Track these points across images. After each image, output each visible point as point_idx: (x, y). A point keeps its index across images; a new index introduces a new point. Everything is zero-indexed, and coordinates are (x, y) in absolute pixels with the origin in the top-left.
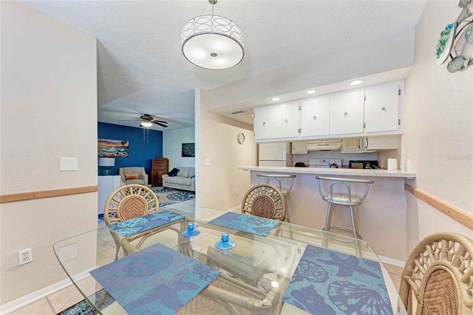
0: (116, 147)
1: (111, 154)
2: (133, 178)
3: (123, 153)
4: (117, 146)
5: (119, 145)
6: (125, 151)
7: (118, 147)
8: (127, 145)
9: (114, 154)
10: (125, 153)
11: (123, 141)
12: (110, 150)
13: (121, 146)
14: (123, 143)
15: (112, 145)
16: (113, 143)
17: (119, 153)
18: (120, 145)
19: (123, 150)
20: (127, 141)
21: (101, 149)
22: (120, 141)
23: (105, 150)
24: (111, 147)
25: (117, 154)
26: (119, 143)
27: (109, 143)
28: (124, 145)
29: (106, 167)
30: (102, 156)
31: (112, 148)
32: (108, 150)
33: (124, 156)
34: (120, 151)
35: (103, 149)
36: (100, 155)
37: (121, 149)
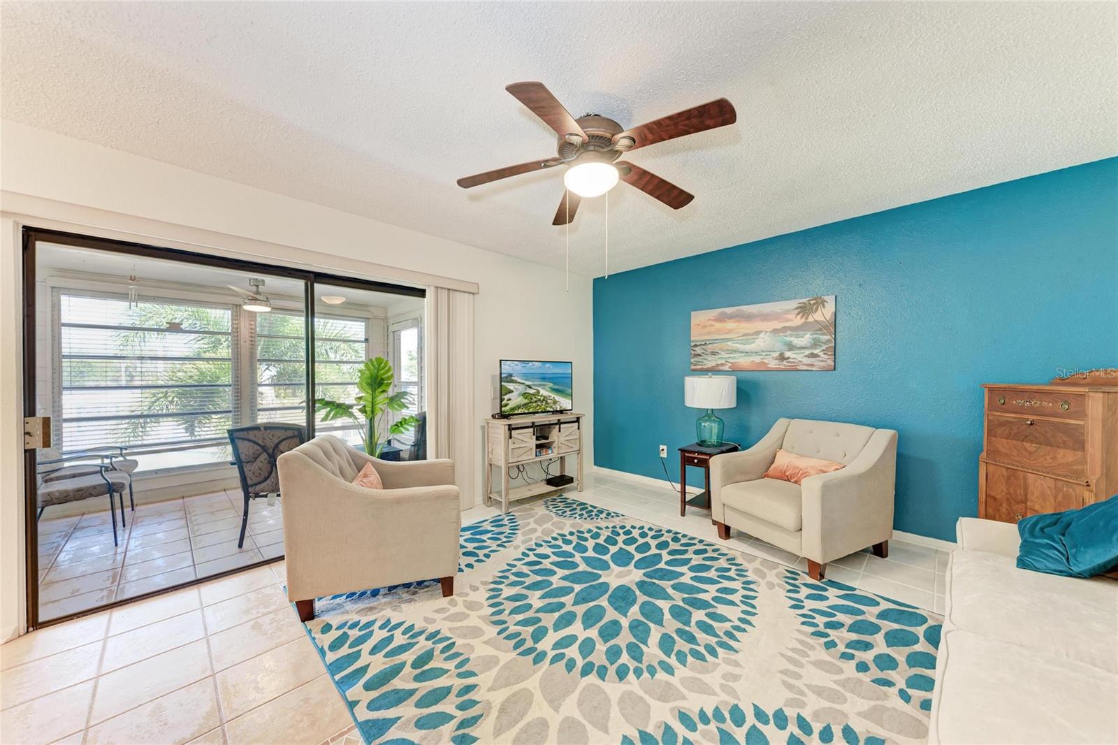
0: (775, 331)
1: (757, 359)
2: (792, 476)
3: (807, 352)
4: (779, 325)
5: (787, 320)
6: (816, 344)
7: (784, 329)
8: (825, 313)
9: (766, 361)
10: (816, 352)
11: (804, 300)
12: (753, 346)
13: (798, 321)
14: (804, 310)
15: (759, 325)
16: (765, 317)
17: (787, 354)
18: (791, 320)
19: (806, 339)
20: (826, 298)
21: (724, 344)
22: (794, 304)
23: (738, 345)
24: (758, 333)
25: (782, 358)
26: (788, 312)
27: (749, 318)
28: (810, 319)
29: (707, 409)
30: (726, 368)
31: (762, 335)
32: (748, 347)
33: (812, 365)
34: (791, 347)
35: (729, 343)
37: (798, 336)
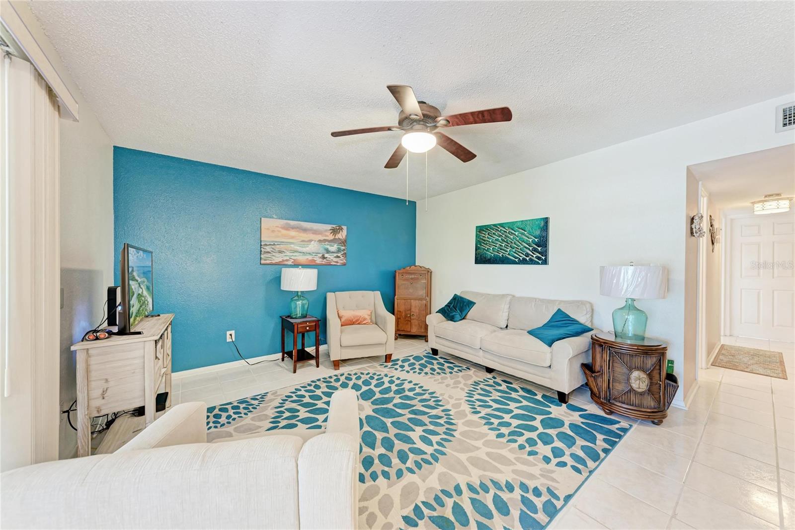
0: (320, 241)
1: (310, 257)
2: (357, 321)
3: (335, 255)
4: (322, 238)
5: (326, 236)
6: (339, 251)
7: (325, 241)
8: (342, 235)
9: (315, 259)
10: (339, 255)
11: (334, 226)
12: (307, 248)
13: (331, 237)
14: (334, 231)
15: (311, 236)
16: (315, 232)
17: (326, 255)
18: (328, 236)
19: (334, 248)
20: (343, 227)
21: (289, 246)
22: (329, 227)
23: (298, 248)
24: (311, 241)
25: (323, 257)
26: (326, 231)
27: (305, 230)
28: (337, 237)
29: (298, 292)
30: (290, 263)
31: (313, 242)
32: (304, 250)
33: (337, 262)
34: (328, 251)
35: (292, 246)
36: (287, 260)
37: (331, 246)
